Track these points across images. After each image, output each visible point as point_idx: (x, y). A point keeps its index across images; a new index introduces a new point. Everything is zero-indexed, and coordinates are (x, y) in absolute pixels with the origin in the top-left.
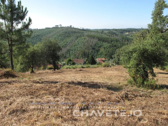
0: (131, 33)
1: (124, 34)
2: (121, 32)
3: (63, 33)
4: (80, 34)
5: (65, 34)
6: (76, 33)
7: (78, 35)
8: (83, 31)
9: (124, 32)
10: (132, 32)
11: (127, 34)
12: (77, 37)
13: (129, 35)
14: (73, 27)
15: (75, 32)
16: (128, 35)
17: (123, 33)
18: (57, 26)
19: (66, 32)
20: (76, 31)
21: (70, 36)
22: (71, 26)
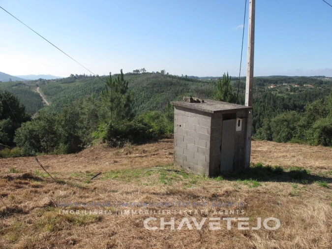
0: (279, 86)
1: (266, 88)
2: (260, 85)
3: (149, 84)
4: (181, 88)
5: (153, 87)
6: (174, 85)
7: (177, 89)
8: (187, 82)
9: (265, 84)
10: (283, 83)
11: (272, 87)
12: (176, 93)
13: (276, 90)
14: (168, 73)
15: (171, 84)
16: (273, 90)
17: (263, 85)
18: (138, 71)
19: (155, 84)
20: (175, 81)
21: (163, 91)
22: (163, 72)
